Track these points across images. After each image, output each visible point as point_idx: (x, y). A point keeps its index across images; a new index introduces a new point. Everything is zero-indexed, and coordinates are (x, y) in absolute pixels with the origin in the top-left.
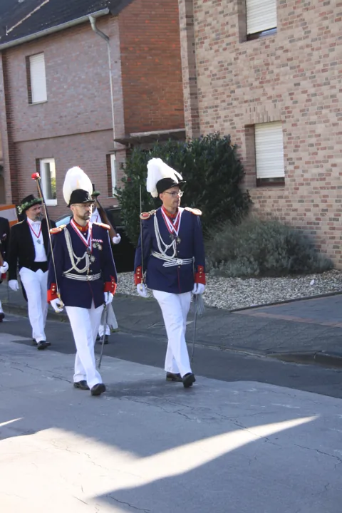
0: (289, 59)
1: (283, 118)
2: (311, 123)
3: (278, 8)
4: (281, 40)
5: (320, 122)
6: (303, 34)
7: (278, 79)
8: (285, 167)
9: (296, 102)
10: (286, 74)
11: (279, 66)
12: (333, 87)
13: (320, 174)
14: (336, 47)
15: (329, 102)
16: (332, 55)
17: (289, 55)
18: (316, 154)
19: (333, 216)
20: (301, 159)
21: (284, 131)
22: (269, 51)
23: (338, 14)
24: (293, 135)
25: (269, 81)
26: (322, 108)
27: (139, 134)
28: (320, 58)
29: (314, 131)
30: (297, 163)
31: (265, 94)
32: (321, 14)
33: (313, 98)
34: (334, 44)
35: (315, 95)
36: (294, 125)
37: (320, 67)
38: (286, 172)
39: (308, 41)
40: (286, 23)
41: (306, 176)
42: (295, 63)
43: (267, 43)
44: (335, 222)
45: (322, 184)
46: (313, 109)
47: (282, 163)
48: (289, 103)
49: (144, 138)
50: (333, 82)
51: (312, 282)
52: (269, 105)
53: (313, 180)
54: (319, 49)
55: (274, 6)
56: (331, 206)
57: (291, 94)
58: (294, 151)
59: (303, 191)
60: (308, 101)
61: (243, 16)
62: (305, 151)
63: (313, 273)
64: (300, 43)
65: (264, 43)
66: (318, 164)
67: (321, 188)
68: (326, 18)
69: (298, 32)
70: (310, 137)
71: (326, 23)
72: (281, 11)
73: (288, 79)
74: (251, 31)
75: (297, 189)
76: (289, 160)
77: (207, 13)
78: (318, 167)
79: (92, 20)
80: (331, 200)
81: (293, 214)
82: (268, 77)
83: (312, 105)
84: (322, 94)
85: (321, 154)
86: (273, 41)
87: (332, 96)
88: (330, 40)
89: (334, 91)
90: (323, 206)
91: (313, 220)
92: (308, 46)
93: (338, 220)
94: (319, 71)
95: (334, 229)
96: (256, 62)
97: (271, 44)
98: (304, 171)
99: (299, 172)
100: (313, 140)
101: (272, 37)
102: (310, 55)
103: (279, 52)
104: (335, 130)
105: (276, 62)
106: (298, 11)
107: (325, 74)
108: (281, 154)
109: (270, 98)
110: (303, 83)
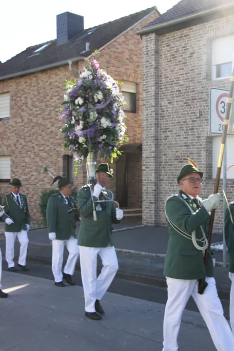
0: (15, 130)
1: (11, 154)
2: (23, 157)
4: (11, 122)
5: (27, 157)
6: (21, 121)
7: (9, 138)
8: (11, 175)
9: (17, 148)
10: (12, 136)
11: (10, 133)
12: (33, 143)
13: (26, 179)
14: (35, 128)
15: (31, 149)
16: (33, 130)
17: (15, 129)
18: (24, 170)
19: (31, 196)
20: (18, 172)
21: (11, 159)
22: (6, 126)
23: (37, 115)
24: (15, 161)
25: (5, 139)
26: (28, 151)
28: (28, 131)
29: (24, 161)
30: (16, 173)
31: (3, 144)
32: (29, 114)
33: (24, 147)
34: (34, 126)
35: (25, 146)
36: (16, 157)
37: (28, 134)
38: (11, 177)
39: (23, 124)
40: (14, 116)
42: (17, 132)
43: (5, 123)
44: (32, 199)
46: (24, 151)
47: (9, 173)
48: (14, 148)
50: (33, 141)
52: (5, 148)
54: (27, 127)
55: (9, 108)
56: (30, 192)
57: (15, 145)
58: (16, 168)
60: (22, 148)
62: (20, 168)
64: (19, 125)
65: (4, 123)
66: (25, 174)
67: (27, 184)
68: (31, 116)
69: (19, 120)
70: (22, 163)
71: (30, 117)
72: (12, 111)
73: (14, 138)
76: (13, 172)
78: (25, 175)
80: (30, 190)
82: (5, 137)
84: (28, 146)
85: (27, 170)
86: (8, 122)
87: (33, 147)
88: (32, 124)
89: (33, 145)
92: (23, 126)
93: (33, 198)
94: (27, 136)
95: (31, 202)
97: (7, 124)
100: (24, 164)
101: (7, 121)
102: (24, 129)
103: (10, 127)
104: (33, 161)
105: (8, 131)
106: (19, 112)
107: (30, 138)
108: (10, 169)
109: (5, 145)
110: (20, 141)
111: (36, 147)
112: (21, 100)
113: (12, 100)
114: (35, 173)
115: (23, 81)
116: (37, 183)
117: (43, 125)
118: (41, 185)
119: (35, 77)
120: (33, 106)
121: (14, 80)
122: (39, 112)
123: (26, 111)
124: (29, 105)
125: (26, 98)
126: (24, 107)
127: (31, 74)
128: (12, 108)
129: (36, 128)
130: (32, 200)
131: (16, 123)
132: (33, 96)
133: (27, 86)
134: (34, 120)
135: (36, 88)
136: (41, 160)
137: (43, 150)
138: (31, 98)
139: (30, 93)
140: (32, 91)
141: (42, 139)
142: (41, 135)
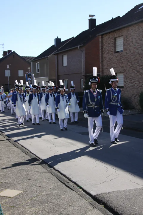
0: (126, 58)
1: (124, 72)
3: (123, 46)
4: (124, 53)
5: (133, 73)
7: (123, 62)
9: (127, 68)
11: (123, 59)
12: (136, 65)
13: (132, 86)
15: (135, 68)
16: (136, 57)
17: (126, 57)
18: (131, 81)
19: (135, 96)
20: (127, 82)
21: (124, 75)
22: (121, 56)
23: (138, 48)
24: (126, 76)
25: (121, 63)
26: (133, 70)
27: (89, 74)
28: (133, 58)
31: (119, 66)
32: (134, 48)
36: (127, 73)
37: (133, 60)
38: (124, 85)
39: (130, 54)
40: (125, 49)
41: (129, 86)
45: (132, 88)
47: (123, 82)
48: (125, 68)
49: (90, 75)
50: (136, 64)
51: (129, 111)
53: (130, 87)
54: (133, 56)
55: (122, 45)
56: (134, 93)
57: (126, 66)
58: (126, 80)
59: (128, 89)
61: (115, 47)
62: (129, 80)
63: (129, 109)
64: (128, 54)
65: (120, 54)
66: (132, 83)
67: (133, 89)
69: (128, 52)
70: (130, 76)
71: (135, 50)
73: (125, 62)
74: (117, 51)
75: (126, 89)
76: (125, 82)
77: (106, 46)
79: (79, 47)
81: (125, 95)
82: (121, 62)
83: (131, 69)
84: (133, 66)
85: (133, 81)
86: (122, 53)
88: (135, 54)
89: (136, 66)
90: (133, 93)
91: (130, 96)
92: (130, 55)
94: (133, 61)
95: (135, 99)
96: (118, 58)
98: (128, 85)
99: (127, 85)
100: (131, 77)
102: (131, 57)
103: (123, 56)
104: (136, 75)
105: (122, 58)
106: (128, 47)
107: (134, 62)
108: (123, 80)
109: (121, 67)
110: (129, 64)
111: (138, 67)
112: (129, 40)
113: (124, 40)
114: (137, 82)
115: (130, 28)
116: (139, 88)
117: (142, 54)
118: (140, 89)
119: (137, 25)
120: (136, 43)
121: (125, 28)
122: (140, 46)
123: (132, 46)
124: (134, 42)
125: (132, 38)
126: (131, 44)
127: (135, 24)
128: (124, 45)
129: (138, 56)
130: (136, 98)
131: (126, 53)
132: (136, 37)
133: (133, 31)
134: (137, 51)
135: (138, 32)
136: (140, 75)
137: (141, 69)
138: (135, 39)
139: (134, 35)
140: (136, 34)
141: (141, 62)
142: (141, 60)
